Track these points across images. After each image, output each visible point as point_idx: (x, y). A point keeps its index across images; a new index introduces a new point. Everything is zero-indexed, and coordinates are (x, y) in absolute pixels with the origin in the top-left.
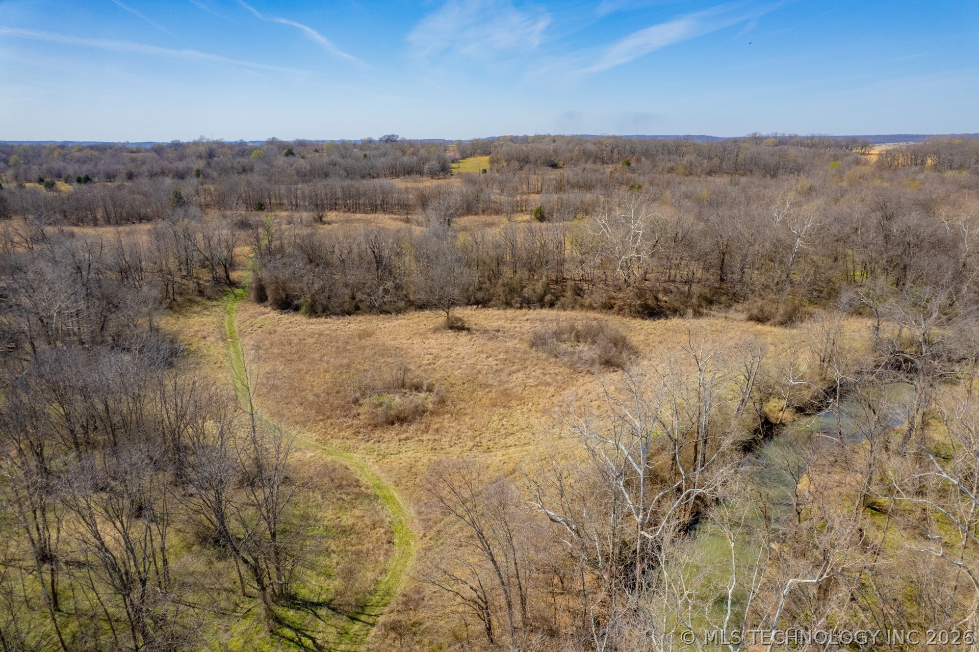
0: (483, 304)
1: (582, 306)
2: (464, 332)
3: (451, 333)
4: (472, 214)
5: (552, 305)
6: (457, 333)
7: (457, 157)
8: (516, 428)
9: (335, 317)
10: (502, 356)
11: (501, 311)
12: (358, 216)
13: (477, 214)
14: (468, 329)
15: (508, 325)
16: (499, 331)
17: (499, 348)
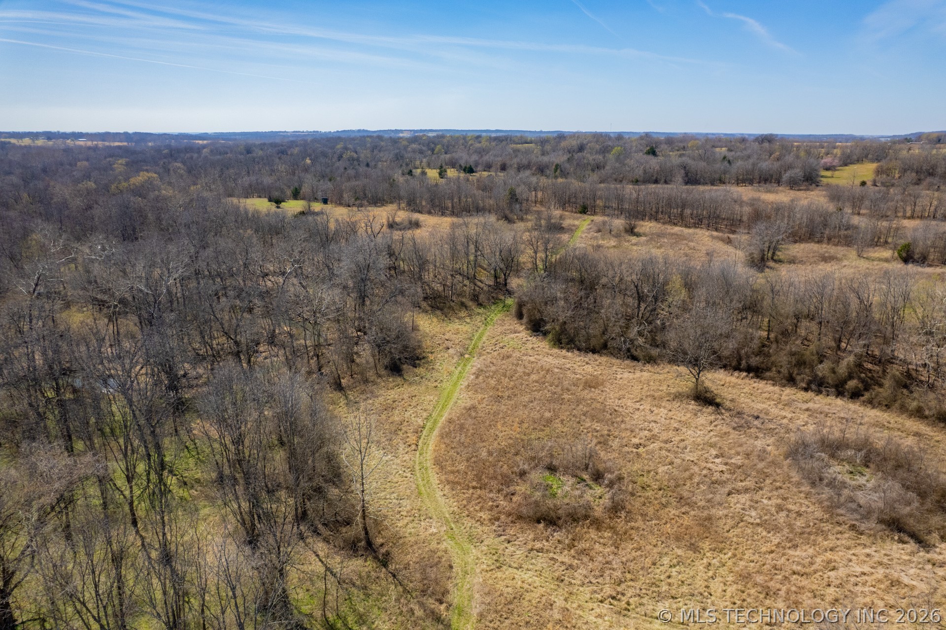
0: (757, 372)
1: (903, 409)
2: (711, 409)
3: (693, 405)
4: (813, 241)
5: (855, 395)
6: (700, 408)
7: (834, 164)
8: (685, 589)
9: (576, 352)
10: (737, 460)
11: (777, 389)
12: (677, 229)
13: (819, 242)
14: (718, 405)
15: (774, 411)
16: (757, 417)
17: (741, 445)
